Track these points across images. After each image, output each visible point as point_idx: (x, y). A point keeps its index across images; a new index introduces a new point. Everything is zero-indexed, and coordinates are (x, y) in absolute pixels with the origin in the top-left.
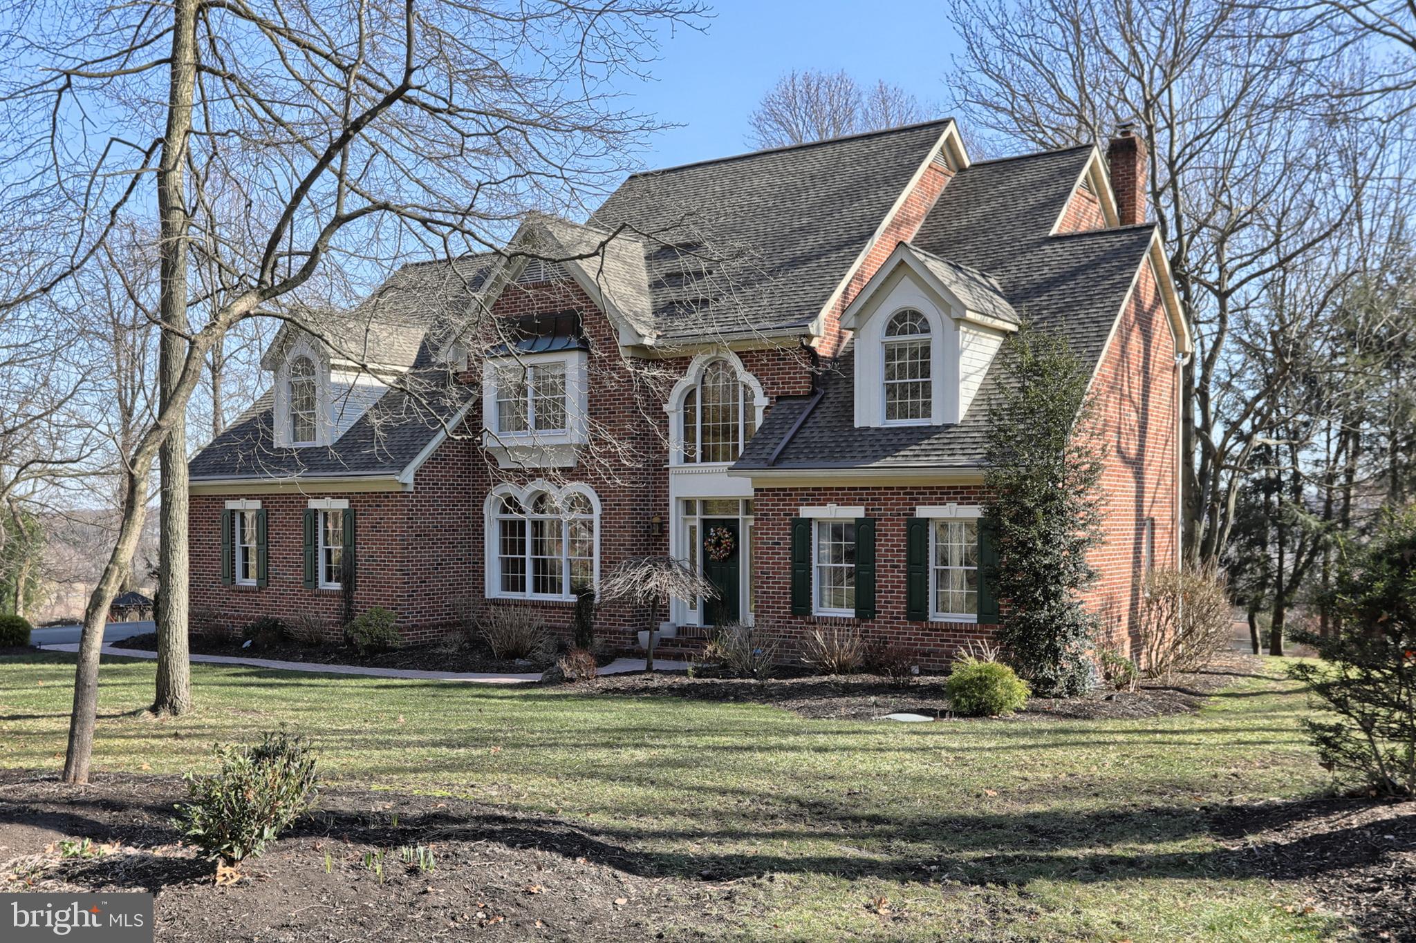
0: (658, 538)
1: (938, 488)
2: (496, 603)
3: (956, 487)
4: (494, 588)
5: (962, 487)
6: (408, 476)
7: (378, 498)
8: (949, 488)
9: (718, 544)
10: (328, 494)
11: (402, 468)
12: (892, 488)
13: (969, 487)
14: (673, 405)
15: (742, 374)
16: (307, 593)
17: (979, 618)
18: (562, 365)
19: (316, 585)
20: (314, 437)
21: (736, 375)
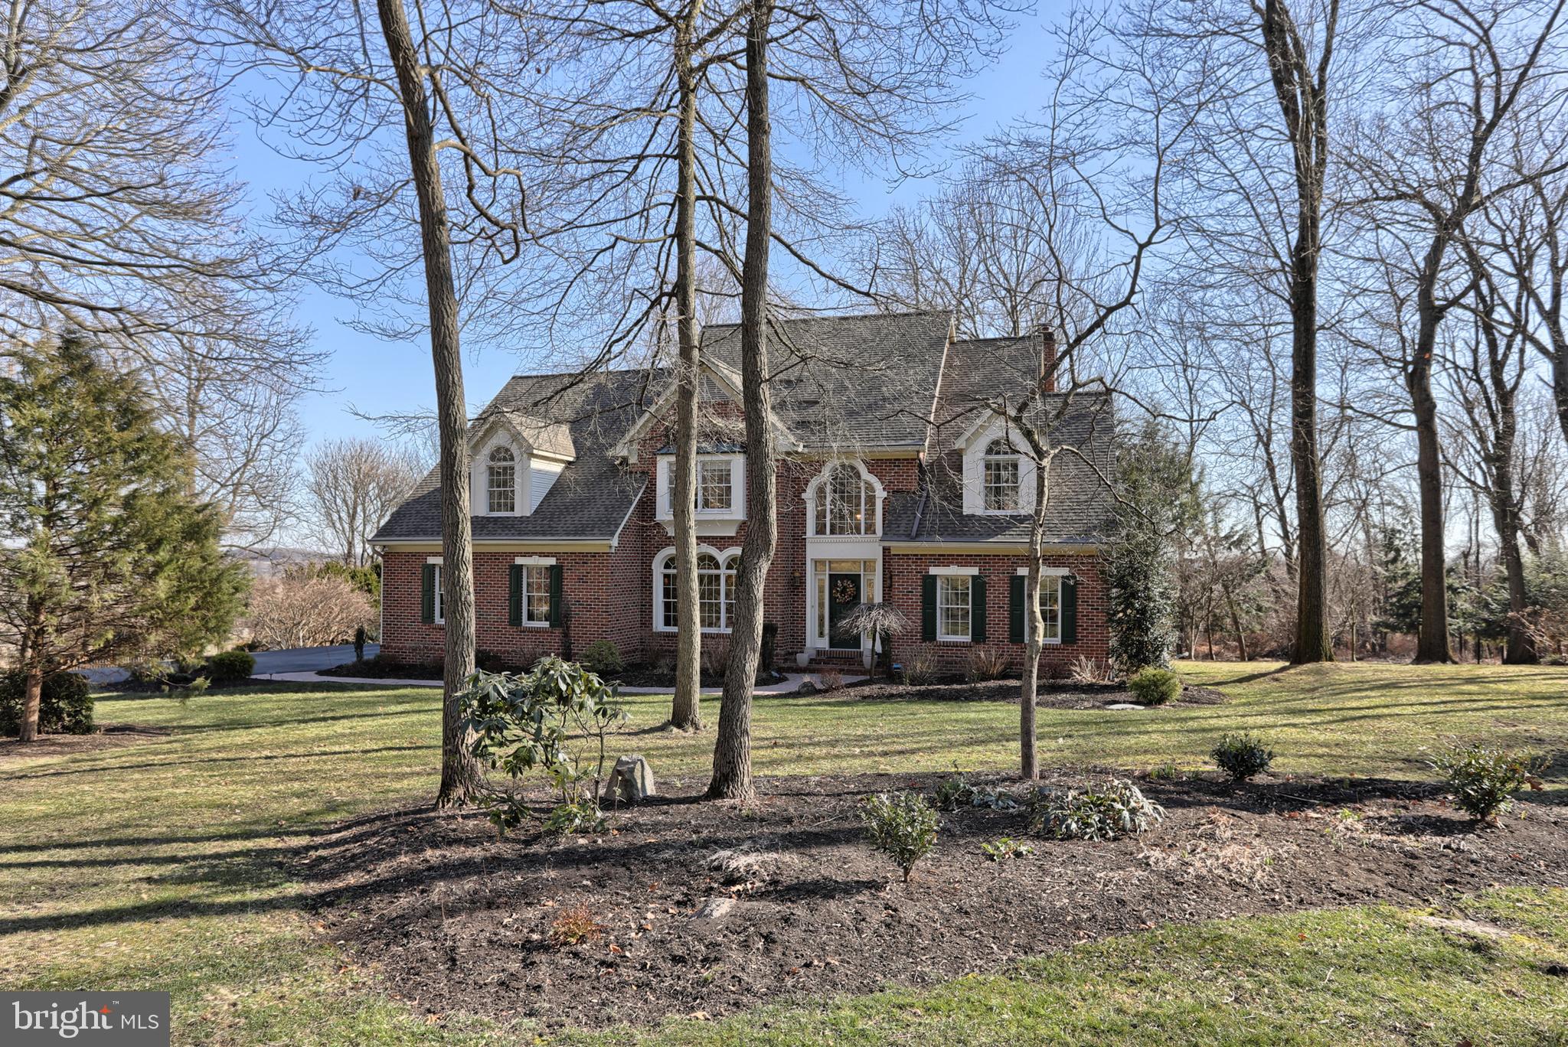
0: (797, 588)
2: (660, 634)
4: (659, 624)
6: (615, 542)
7: (584, 558)
9: (844, 591)
10: (535, 553)
11: (612, 534)
14: (809, 495)
15: (865, 475)
16: (512, 630)
17: (1063, 641)
18: (728, 463)
19: (520, 624)
20: (512, 509)
21: (858, 476)
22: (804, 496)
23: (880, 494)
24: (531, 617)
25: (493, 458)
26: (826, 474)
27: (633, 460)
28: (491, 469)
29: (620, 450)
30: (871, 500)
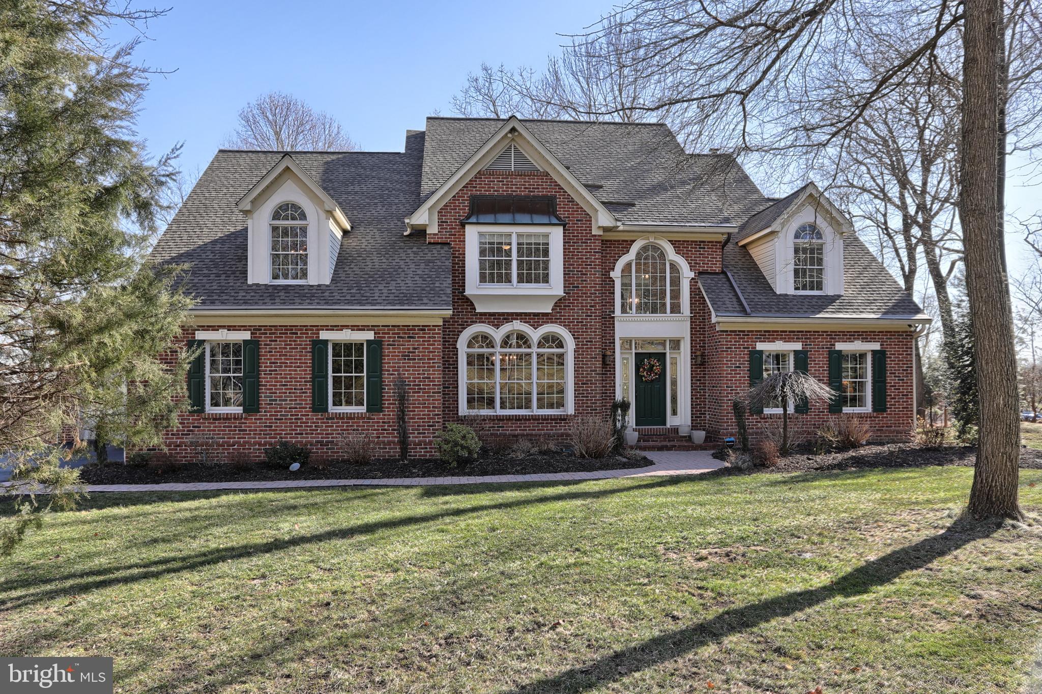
1: (848, 332)
3: (859, 332)
5: (862, 332)
8: (854, 332)
9: (650, 369)
10: (347, 327)
11: (448, 304)
12: (818, 332)
13: (867, 332)
14: (616, 274)
15: (671, 254)
16: (315, 417)
17: (875, 409)
18: (547, 236)
19: (326, 410)
20: (304, 275)
21: (662, 256)
22: (612, 274)
23: (687, 274)
24: (337, 403)
25: (276, 216)
26: (631, 255)
27: (433, 229)
28: (275, 229)
29: (421, 217)
30: (676, 282)
